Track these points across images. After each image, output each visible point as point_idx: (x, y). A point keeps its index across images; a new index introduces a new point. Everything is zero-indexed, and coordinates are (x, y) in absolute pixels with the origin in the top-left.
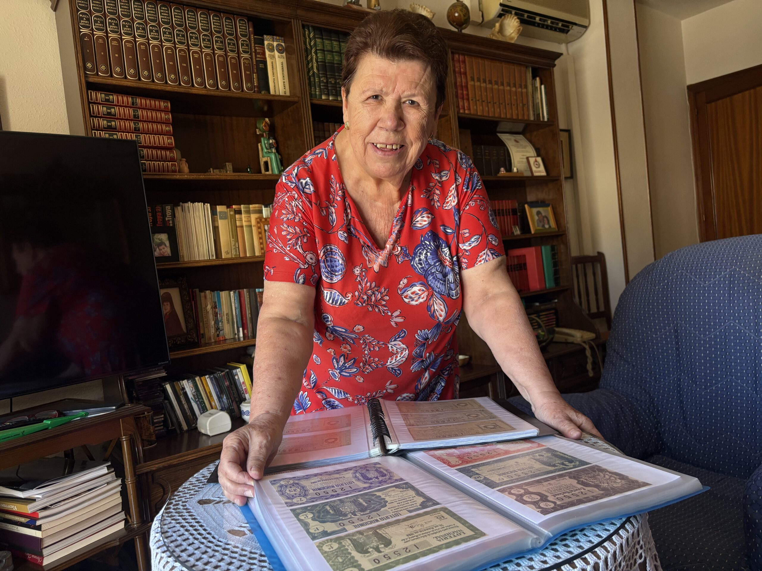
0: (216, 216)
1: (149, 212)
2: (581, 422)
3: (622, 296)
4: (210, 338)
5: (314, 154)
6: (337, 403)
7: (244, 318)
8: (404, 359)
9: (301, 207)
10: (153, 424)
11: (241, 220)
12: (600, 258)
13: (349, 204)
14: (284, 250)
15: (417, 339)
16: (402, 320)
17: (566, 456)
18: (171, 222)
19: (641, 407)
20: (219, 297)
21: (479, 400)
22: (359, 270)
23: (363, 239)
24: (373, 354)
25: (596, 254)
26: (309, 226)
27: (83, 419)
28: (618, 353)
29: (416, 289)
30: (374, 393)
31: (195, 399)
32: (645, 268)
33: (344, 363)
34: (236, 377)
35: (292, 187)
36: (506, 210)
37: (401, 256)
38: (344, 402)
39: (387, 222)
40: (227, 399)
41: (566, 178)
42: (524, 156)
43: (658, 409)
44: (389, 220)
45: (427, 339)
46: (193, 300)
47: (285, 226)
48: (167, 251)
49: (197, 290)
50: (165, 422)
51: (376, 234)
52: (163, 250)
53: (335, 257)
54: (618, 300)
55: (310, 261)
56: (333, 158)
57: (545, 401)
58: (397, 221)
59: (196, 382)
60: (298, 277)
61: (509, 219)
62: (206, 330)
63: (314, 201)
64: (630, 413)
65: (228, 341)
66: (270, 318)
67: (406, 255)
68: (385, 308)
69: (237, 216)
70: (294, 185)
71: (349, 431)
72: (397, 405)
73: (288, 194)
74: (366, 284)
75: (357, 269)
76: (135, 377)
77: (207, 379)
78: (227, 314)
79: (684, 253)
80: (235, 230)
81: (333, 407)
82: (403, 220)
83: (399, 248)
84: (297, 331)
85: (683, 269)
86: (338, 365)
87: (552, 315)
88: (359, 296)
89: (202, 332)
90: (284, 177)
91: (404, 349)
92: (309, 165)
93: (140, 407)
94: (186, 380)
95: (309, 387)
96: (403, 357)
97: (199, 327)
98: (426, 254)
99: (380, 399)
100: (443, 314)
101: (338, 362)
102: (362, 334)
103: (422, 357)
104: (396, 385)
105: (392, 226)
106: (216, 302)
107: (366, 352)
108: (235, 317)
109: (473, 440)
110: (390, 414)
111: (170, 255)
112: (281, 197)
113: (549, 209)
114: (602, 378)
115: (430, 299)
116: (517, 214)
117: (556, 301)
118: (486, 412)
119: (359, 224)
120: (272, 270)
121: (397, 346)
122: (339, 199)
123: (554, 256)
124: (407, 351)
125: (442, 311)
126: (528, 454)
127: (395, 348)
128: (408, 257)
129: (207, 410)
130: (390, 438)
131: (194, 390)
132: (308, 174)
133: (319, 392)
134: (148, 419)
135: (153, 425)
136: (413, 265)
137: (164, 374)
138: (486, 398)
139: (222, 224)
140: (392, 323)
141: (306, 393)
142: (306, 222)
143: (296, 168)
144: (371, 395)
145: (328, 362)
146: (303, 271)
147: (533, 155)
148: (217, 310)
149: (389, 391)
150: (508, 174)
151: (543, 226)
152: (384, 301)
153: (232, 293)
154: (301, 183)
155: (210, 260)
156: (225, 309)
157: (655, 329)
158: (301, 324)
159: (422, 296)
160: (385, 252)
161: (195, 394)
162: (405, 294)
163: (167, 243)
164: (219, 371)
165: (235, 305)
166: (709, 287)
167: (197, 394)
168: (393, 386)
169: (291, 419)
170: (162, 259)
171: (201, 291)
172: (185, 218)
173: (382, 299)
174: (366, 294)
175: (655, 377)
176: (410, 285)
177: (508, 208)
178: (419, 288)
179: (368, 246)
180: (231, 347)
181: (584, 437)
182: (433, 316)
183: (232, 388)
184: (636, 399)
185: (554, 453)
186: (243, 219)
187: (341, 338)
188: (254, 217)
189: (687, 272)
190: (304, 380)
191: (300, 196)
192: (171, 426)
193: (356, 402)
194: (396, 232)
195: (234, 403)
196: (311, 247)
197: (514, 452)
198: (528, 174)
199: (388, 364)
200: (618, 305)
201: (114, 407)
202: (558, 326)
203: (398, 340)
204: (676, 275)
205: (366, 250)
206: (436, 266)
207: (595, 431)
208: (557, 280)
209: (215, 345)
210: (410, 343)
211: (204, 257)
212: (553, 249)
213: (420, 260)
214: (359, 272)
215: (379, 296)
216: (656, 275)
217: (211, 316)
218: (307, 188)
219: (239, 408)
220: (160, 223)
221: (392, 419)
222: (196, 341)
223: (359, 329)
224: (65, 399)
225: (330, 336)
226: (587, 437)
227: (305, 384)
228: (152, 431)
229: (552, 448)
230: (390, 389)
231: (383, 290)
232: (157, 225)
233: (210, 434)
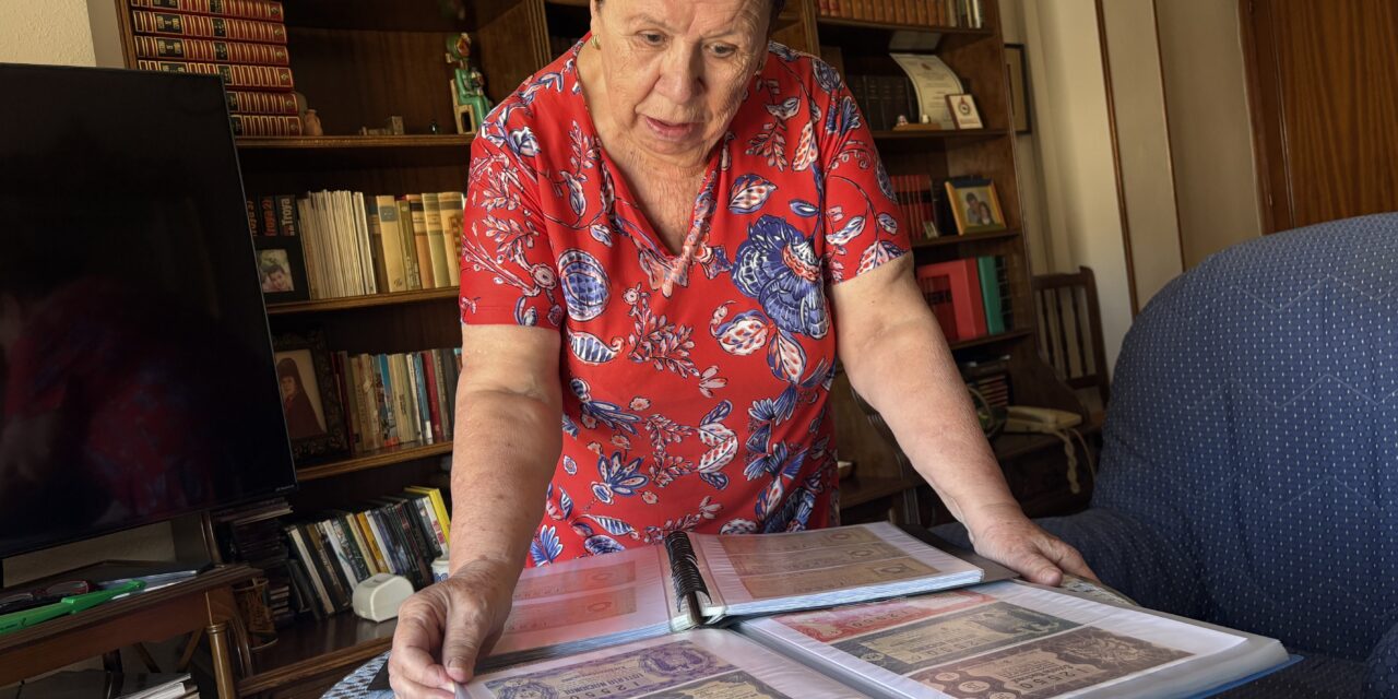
0: (375, 216)
1: (250, 210)
2: (1060, 556)
3: (1127, 337)
4: (371, 442)
5: (539, 82)
6: (612, 542)
7: (433, 403)
8: (731, 456)
9: (516, 183)
10: (270, 603)
11: (422, 221)
12: (1085, 278)
13: (609, 175)
14: (493, 265)
15: (752, 418)
16: (721, 385)
17: (1036, 615)
18: (291, 228)
19: (1169, 539)
20: (385, 364)
21: (872, 527)
22: (635, 294)
23: (640, 239)
24: (672, 449)
25: (1078, 271)
26: (534, 217)
27: (136, 594)
28: (1123, 443)
29: (744, 325)
30: (679, 522)
31: (347, 554)
32: (1168, 286)
33: (622, 468)
34: (422, 514)
35: (499, 146)
36: (911, 192)
37: (713, 264)
38: (626, 540)
39: (681, 203)
40: (407, 553)
41: (1019, 133)
42: (939, 93)
43: (1199, 542)
44: (685, 200)
45: (771, 417)
46: (338, 372)
47: (491, 219)
48: (286, 281)
49: (345, 353)
50: (292, 599)
51: (662, 226)
52: (279, 280)
53: (587, 273)
54: (1121, 344)
55: (543, 281)
56: (574, 89)
57: (991, 521)
58: (702, 200)
59: (347, 524)
60: (523, 314)
61: (917, 210)
62: (364, 428)
63: (539, 169)
64: (1148, 550)
65: (404, 447)
66: (478, 392)
67: (722, 262)
68: (688, 364)
69: (415, 215)
70: (502, 141)
71: (632, 590)
72: (721, 541)
73: (493, 160)
74: (648, 319)
75: (632, 293)
76: (234, 517)
77: (369, 519)
78: (402, 397)
79: (1237, 254)
80: (411, 240)
81: (605, 549)
82: (713, 197)
83: (709, 251)
84: (529, 413)
85: (1237, 284)
86: (608, 473)
87: (1000, 383)
88: (637, 342)
89: (356, 431)
90: (483, 129)
91: (729, 437)
92: (529, 103)
93: (242, 570)
94: (328, 522)
95: (559, 517)
96: (728, 453)
97: (351, 423)
98: (760, 259)
99: (689, 534)
100: (799, 368)
101: (609, 467)
102: (647, 413)
103: (764, 451)
104: (717, 506)
105: (693, 210)
106: (380, 375)
107: (659, 447)
108: (416, 402)
109: (862, 594)
110: (707, 557)
111: (292, 289)
112: (480, 167)
113: (990, 190)
114: (1096, 489)
115: (772, 342)
116: (930, 201)
117: (1007, 357)
118: (887, 547)
119: (631, 211)
120: (474, 305)
121: (715, 433)
122: (589, 165)
123: (1000, 275)
124: (735, 441)
125: (795, 362)
126: (964, 614)
127: (712, 437)
128: (725, 267)
129: (370, 575)
130: (708, 594)
131: (344, 540)
132: (525, 118)
133: (578, 524)
134: (258, 595)
135: (269, 606)
136: (736, 281)
137: (287, 511)
138: (885, 523)
139: (388, 231)
140: (702, 391)
141: (554, 528)
142: (530, 210)
143: (505, 110)
144: (673, 525)
145: (590, 470)
146: (530, 301)
147: (957, 92)
148: (383, 389)
149: (707, 515)
150: (914, 127)
151: (980, 221)
152: (686, 350)
153: (409, 357)
154: (515, 137)
155: (365, 296)
156: (397, 387)
157: (1190, 394)
158: (537, 401)
159: (757, 337)
160: (681, 261)
161: (346, 546)
162: (724, 336)
163: (286, 268)
164: (389, 502)
165: (415, 380)
166: (1285, 313)
167: (349, 547)
168: (713, 507)
169: (525, 574)
170: (278, 296)
171: (351, 355)
172: (318, 221)
173: (680, 346)
174: (649, 338)
175: (1193, 483)
176: (733, 318)
177: (914, 190)
178: (749, 323)
179: (650, 251)
180: (412, 456)
181: (1066, 583)
182: (779, 373)
183: (414, 533)
184: (1160, 524)
185: (1013, 610)
186: (426, 220)
187: (610, 425)
188: (445, 215)
189: (1244, 288)
190: (548, 505)
191: (514, 163)
192: (302, 606)
193: (646, 540)
194: (701, 220)
195: (420, 560)
196: (544, 255)
197: (938, 611)
198: (950, 126)
199: (702, 466)
200: (1122, 354)
201: (194, 572)
202: (1012, 403)
203: (716, 420)
204: (1225, 295)
205: (647, 257)
206: (778, 280)
207: (1086, 571)
208: (1007, 319)
209: (381, 453)
210: (737, 424)
211: (355, 291)
212: (999, 262)
213: (749, 270)
214: (635, 299)
215: (675, 343)
216: (1188, 297)
217: (372, 401)
218: (526, 147)
219: (430, 570)
220: (271, 231)
221: (710, 566)
222: (346, 447)
223: (640, 405)
224: (101, 563)
225: (590, 421)
226: (1072, 583)
227: (551, 512)
228: (268, 617)
229: (1008, 601)
230: (709, 512)
231: (682, 330)
232: (267, 234)
233: (377, 619)
